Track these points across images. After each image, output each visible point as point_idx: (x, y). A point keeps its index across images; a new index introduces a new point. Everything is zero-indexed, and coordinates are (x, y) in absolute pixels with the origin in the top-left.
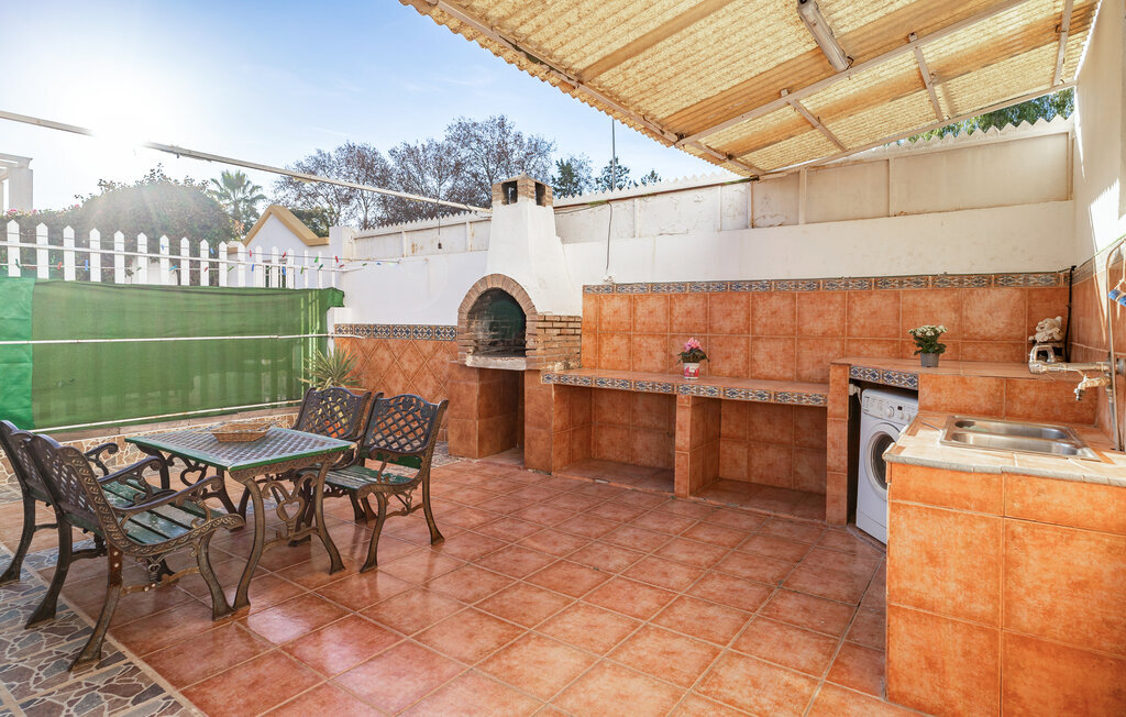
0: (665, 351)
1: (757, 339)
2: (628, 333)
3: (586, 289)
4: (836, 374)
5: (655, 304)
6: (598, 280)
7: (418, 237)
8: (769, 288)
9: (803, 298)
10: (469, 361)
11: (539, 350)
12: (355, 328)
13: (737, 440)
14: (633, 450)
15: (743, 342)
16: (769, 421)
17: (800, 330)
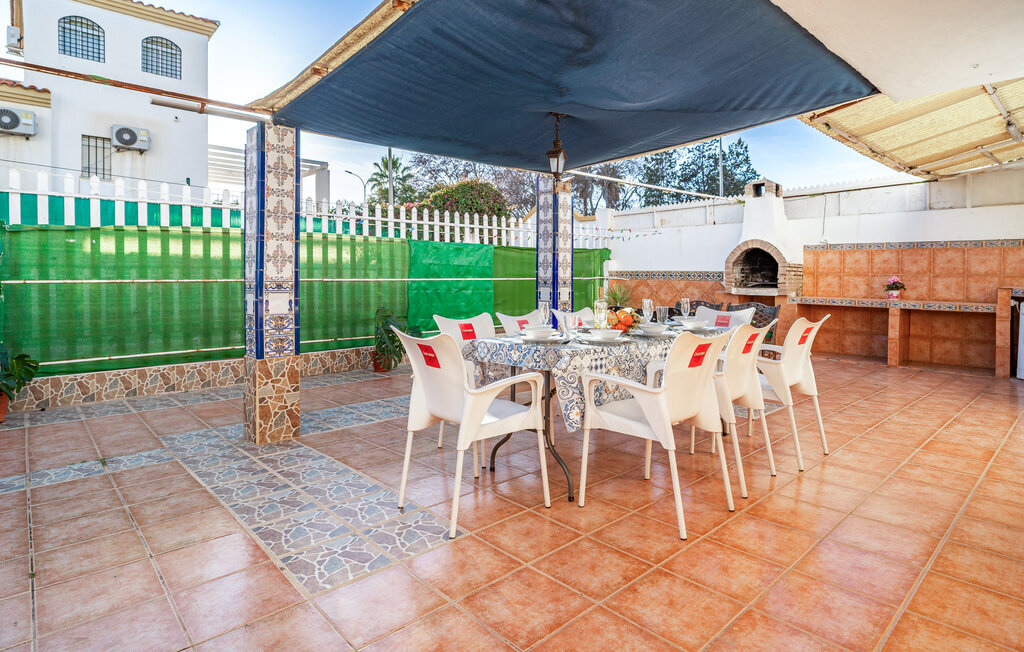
0: (868, 285)
1: (937, 276)
2: (840, 275)
3: (806, 248)
4: (1002, 294)
5: (862, 257)
6: (816, 241)
7: (665, 216)
8: (945, 246)
9: (971, 252)
10: (734, 291)
11: (787, 284)
12: (621, 274)
13: (920, 337)
14: (843, 346)
15: (927, 278)
16: (947, 326)
17: (968, 271)
